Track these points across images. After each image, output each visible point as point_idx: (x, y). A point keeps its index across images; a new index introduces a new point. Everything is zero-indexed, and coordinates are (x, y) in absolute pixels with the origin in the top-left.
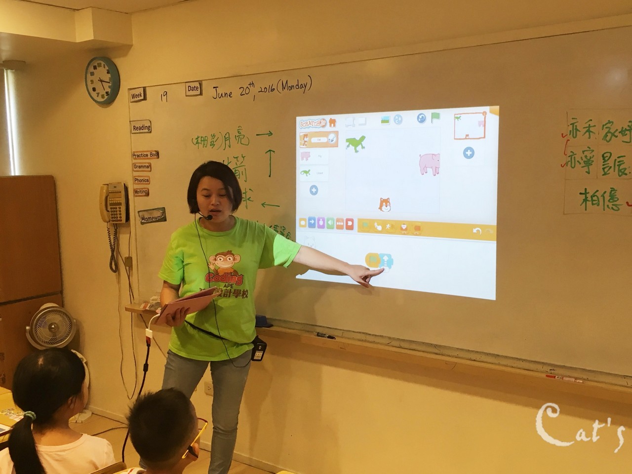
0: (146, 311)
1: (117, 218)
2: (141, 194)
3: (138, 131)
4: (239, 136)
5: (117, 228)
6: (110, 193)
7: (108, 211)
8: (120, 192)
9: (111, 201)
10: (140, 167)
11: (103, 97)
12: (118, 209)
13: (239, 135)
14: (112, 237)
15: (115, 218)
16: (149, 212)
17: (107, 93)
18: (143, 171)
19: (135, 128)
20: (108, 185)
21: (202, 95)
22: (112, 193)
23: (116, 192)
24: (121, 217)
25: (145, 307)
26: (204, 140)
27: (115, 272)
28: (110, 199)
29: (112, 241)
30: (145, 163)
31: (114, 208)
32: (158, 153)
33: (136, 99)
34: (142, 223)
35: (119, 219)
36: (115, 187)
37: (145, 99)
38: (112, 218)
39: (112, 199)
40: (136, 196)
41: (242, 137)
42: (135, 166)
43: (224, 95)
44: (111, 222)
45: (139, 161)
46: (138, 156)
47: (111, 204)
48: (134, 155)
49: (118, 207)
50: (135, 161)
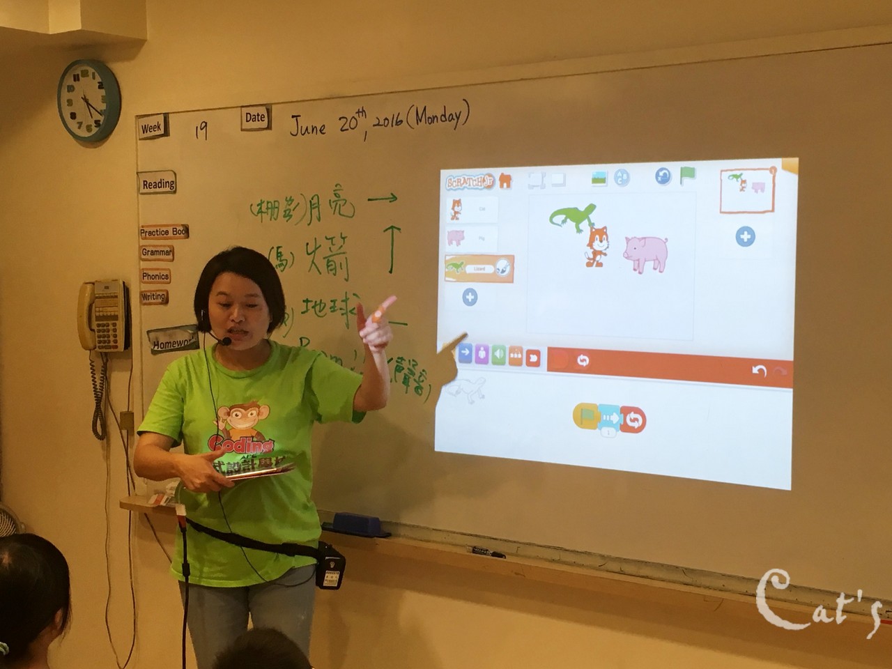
0: (158, 509)
1: (109, 342)
2: (153, 301)
3: (153, 190)
4: (338, 201)
5: (107, 360)
6: (97, 298)
7: (92, 330)
8: (116, 297)
9: (99, 311)
10: (153, 253)
11: (89, 128)
12: (111, 327)
13: (337, 199)
14: (98, 376)
15: (105, 342)
16: (168, 332)
17: (97, 122)
18: (159, 260)
19: (145, 184)
20: (93, 284)
21: (271, 129)
22: (100, 298)
23: (108, 297)
24: (116, 342)
25: (157, 501)
26: (273, 207)
27: (101, 438)
28: (97, 309)
29: (98, 384)
30: (164, 246)
31: (104, 325)
32: (187, 230)
33: (149, 134)
34: (154, 353)
35: (112, 344)
36: (107, 288)
37: (166, 133)
38: (100, 342)
39: (101, 309)
40: (145, 304)
41: (342, 203)
42: (144, 251)
43: (310, 130)
44: (97, 349)
45: (151, 243)
46: (150, 233)
47: (98, 318)
48: (142, 231)
49: (110, 322)
50: (143, 242)
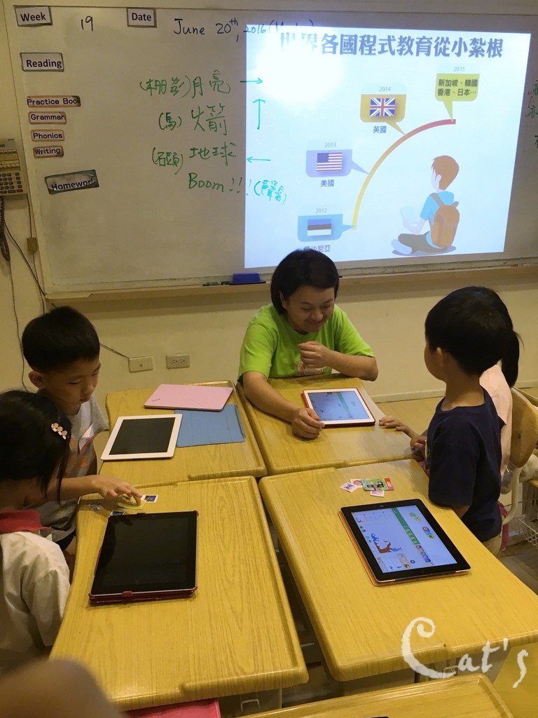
2: (47, 154)
4: (216, 82)
8: (15, 152)
10: (43, 118)
12: (13, 176)
15: (8, 188)
18: (50, 123)
19: (29, 63)
21: (156, 27)
23: (6, 153)
24: (20, 187)
26: (161, 85)
27: (8, 259)
30: (55, 112)
33: (31, 22)
34: (53, 192)
35: (16, 188)
36: (2, 146)
39: (1, 162)
40: (38, 157)
41: (220, 83)
42: (33, 116)
43: (191, 31)
45: (41, 110)
46: (38, 102)
48: (29, 101)
49: (12, 173)
50: (32, 110)
